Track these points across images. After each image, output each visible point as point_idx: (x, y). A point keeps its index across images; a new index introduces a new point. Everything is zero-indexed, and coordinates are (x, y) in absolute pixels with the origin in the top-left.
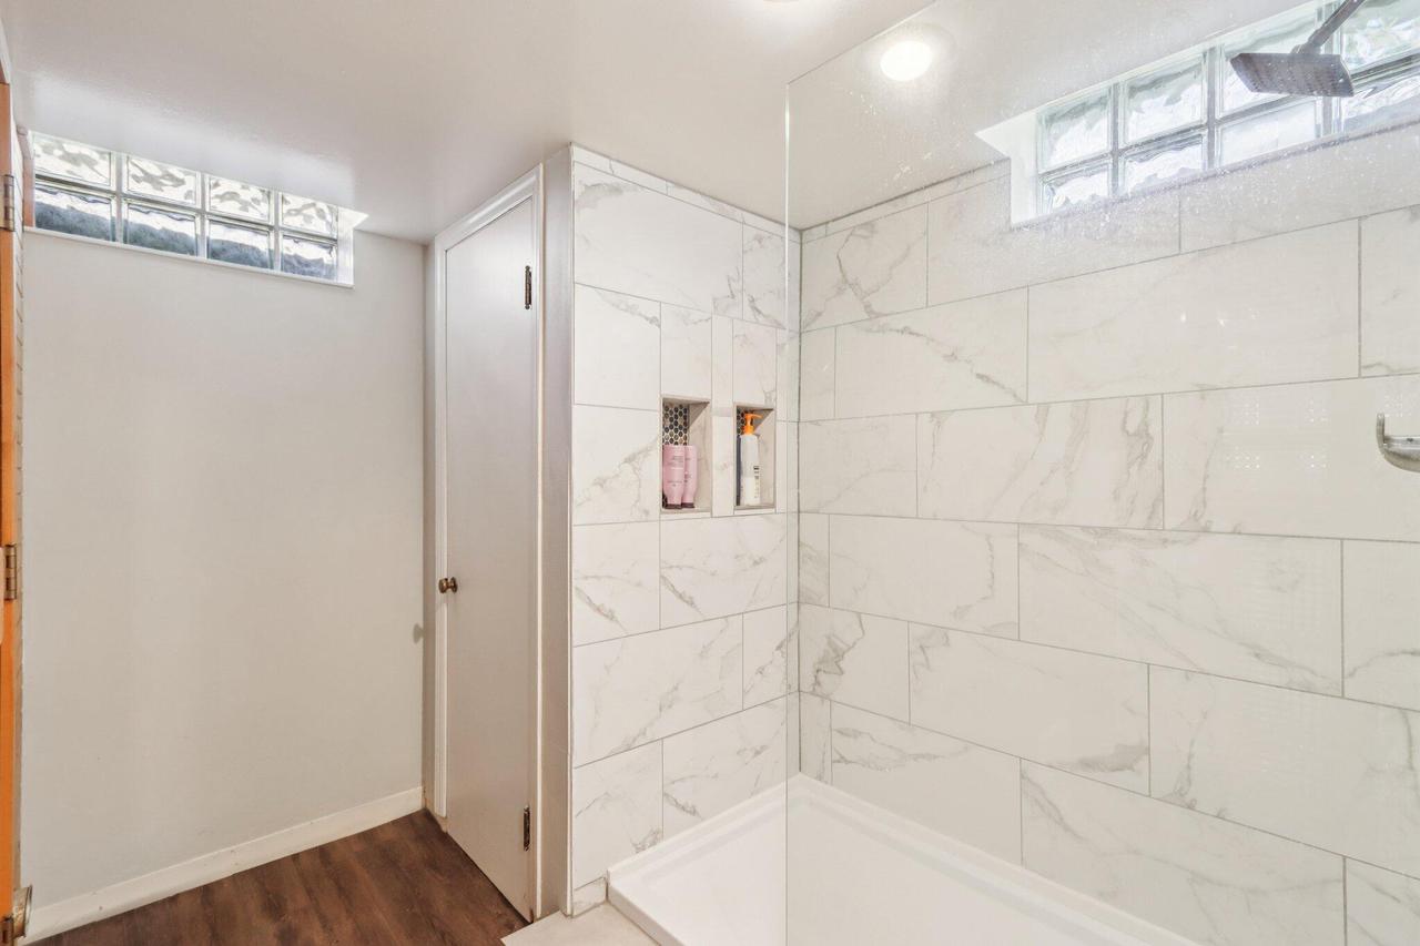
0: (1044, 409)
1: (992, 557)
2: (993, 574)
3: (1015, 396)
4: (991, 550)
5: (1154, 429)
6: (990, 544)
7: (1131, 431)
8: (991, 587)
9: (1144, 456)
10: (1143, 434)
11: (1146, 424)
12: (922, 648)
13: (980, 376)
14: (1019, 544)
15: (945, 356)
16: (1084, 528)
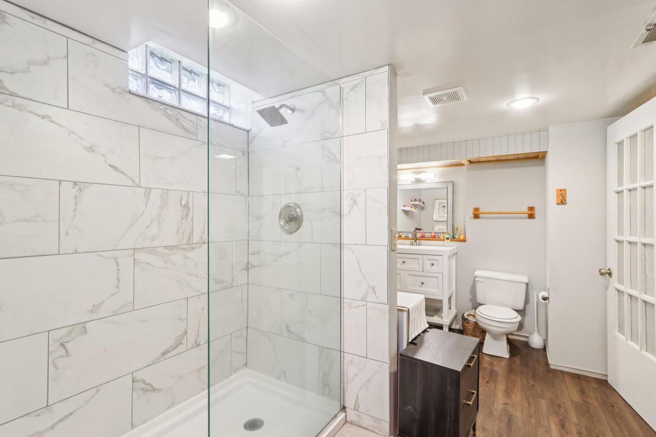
0: (149, 190)
1: (118, 269)
2: (118, 279)
3: (133, 181)
4: (118, 266)
5: (190, 205)
6: (117, 263)
7: (183, 205)
8: (117, 287)
9: (187, 215)
10: (186, 206)
11: (188, 203)
12: (62, 345)
13: (111, 166)
14: (134, 259)
15: (85, 148)
16: (165, 247)
